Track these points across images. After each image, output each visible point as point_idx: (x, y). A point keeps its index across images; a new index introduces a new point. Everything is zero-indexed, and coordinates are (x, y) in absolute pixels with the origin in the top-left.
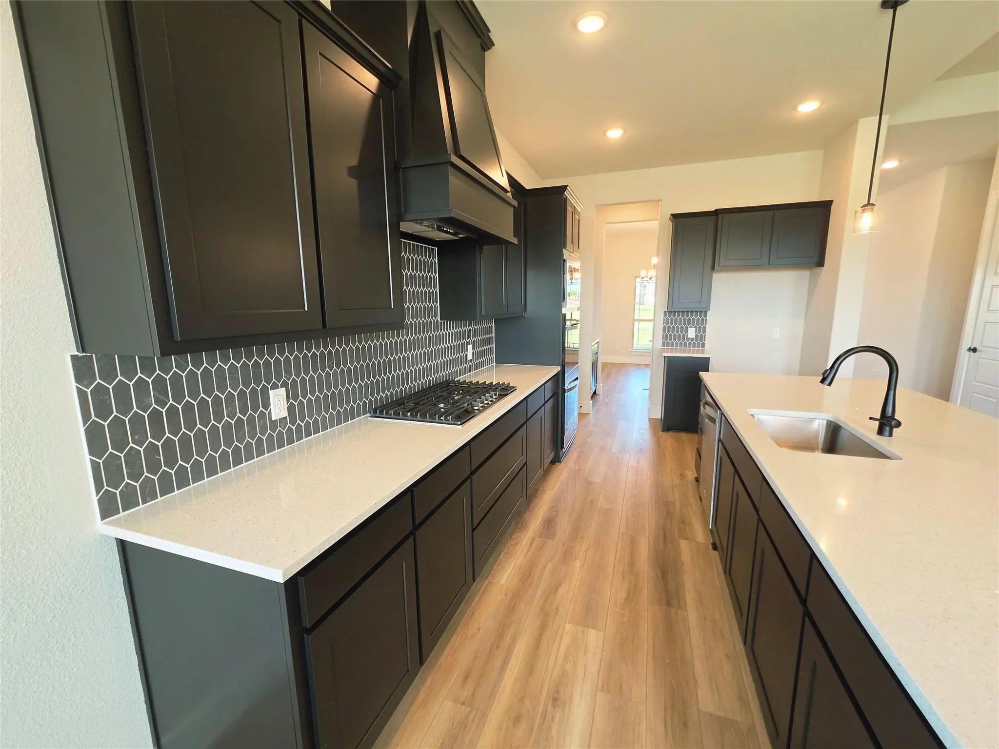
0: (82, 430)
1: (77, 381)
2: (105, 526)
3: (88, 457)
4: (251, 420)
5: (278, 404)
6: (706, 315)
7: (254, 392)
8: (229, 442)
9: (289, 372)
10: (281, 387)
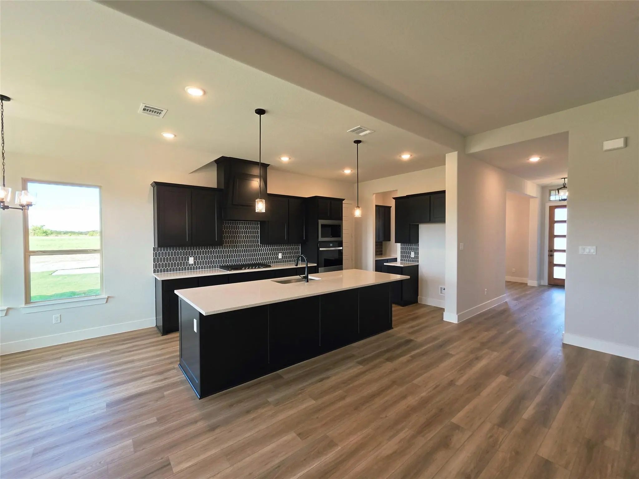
0: (153, 258)
1: (153, 251)
2: (154, 275)
3: (153, 263)
4: (184, 263)
5: (191, 260)
6: (418, 246)
7: (185, 257)
8: (178, 266)
9: (195, 254)
10: (193, 257)
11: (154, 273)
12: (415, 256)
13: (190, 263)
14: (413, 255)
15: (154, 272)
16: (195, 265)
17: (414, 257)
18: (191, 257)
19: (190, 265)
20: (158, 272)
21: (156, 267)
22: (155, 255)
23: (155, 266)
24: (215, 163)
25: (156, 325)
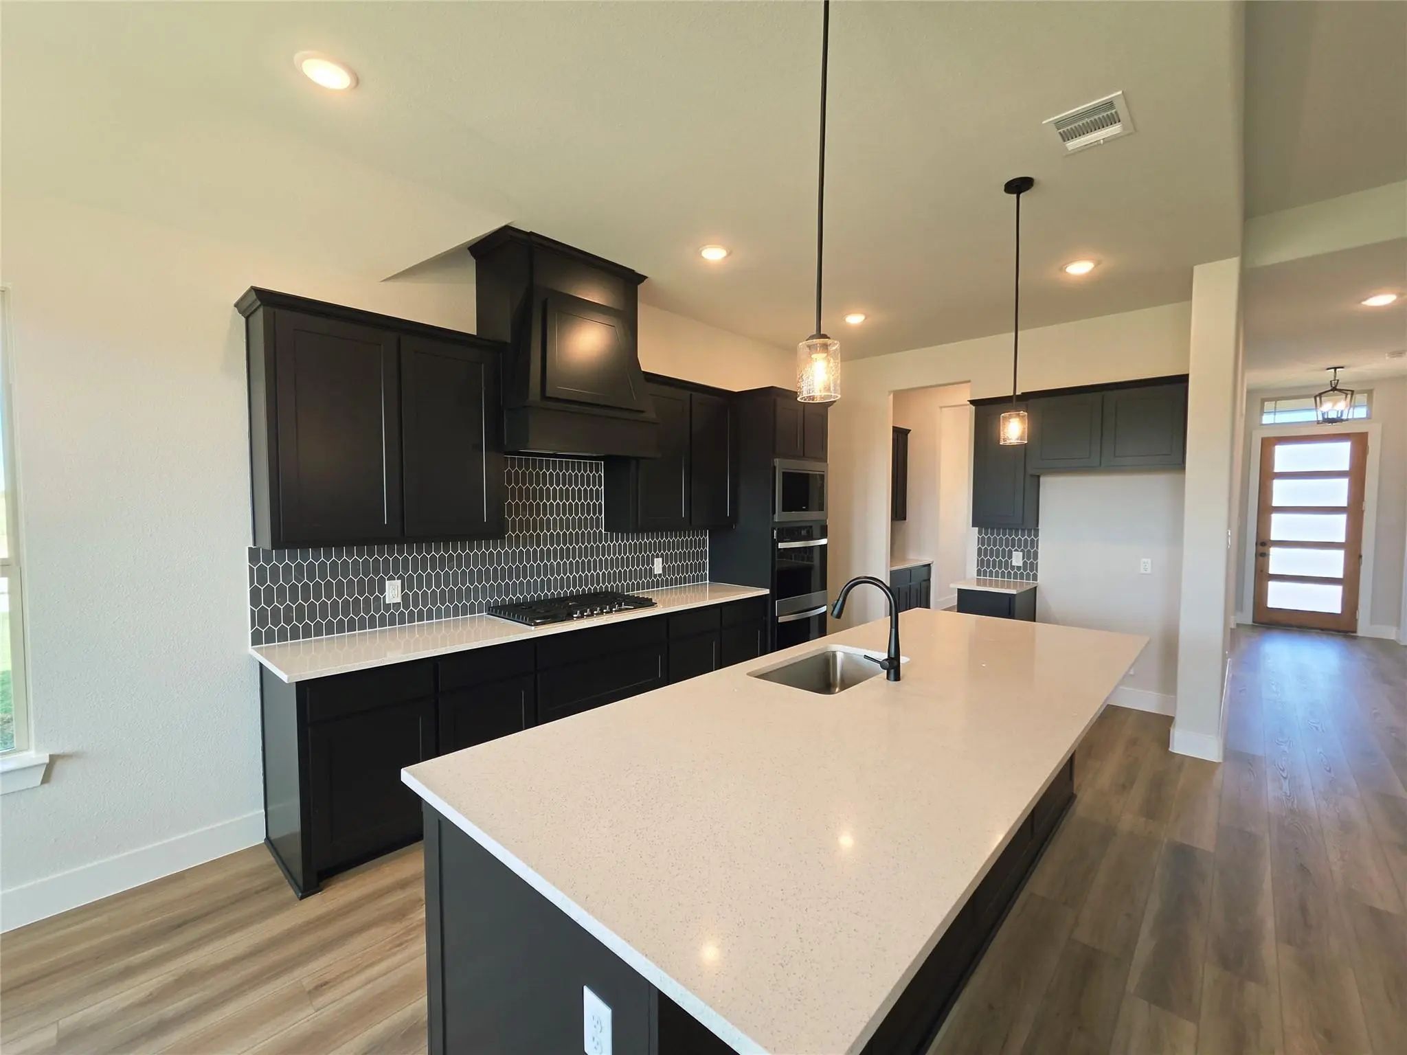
0: (249, 590)
1: (250, 562)
2: (253, 651)
3: (249, 606)
4: (367, 600)
5: (393, 592)
6: (1036, 535)
7: (371, 581)
8: (346, 614)
9: (406, 569)
10: (398, 579)
11: (252, 645)
12: (1025, 563)
13: (387, 602)
14: (1017, 559)
15: (256, 640)
16: (406, 607)
17: (1021, 565)
18: (391, 578)
19: (387, 607)
20: (270, 639)
21: (263, 622)
22: (258, 576)
23: (259, 619)
24: (472, 258)
25: (268, 838)
